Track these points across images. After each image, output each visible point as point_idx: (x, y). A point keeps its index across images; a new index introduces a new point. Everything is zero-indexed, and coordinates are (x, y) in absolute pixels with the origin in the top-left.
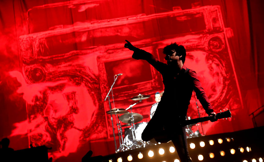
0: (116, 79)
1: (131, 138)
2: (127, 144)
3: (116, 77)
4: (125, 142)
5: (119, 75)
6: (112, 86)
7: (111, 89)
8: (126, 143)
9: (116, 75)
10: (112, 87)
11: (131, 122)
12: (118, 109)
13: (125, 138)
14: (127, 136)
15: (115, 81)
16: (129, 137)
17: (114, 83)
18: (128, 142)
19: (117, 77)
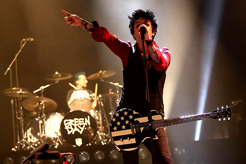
0: (23, 45)
1: (35, 133)
2: (29, 140)
3: (23, 42)
4: (25, 137)
5: (28, 39)
6: (17, 54)
7: (15, 58)
8: (27, 139)
9: (24, 40)
10: (16, 56)
11: (38, 110)
12: (21, 90)
13: (26, 131)
14: (30, 129)
15: (22, 48)
16: (32, 131)
17: (20, 51)
18: (31, 137)
19: (25, 42)
